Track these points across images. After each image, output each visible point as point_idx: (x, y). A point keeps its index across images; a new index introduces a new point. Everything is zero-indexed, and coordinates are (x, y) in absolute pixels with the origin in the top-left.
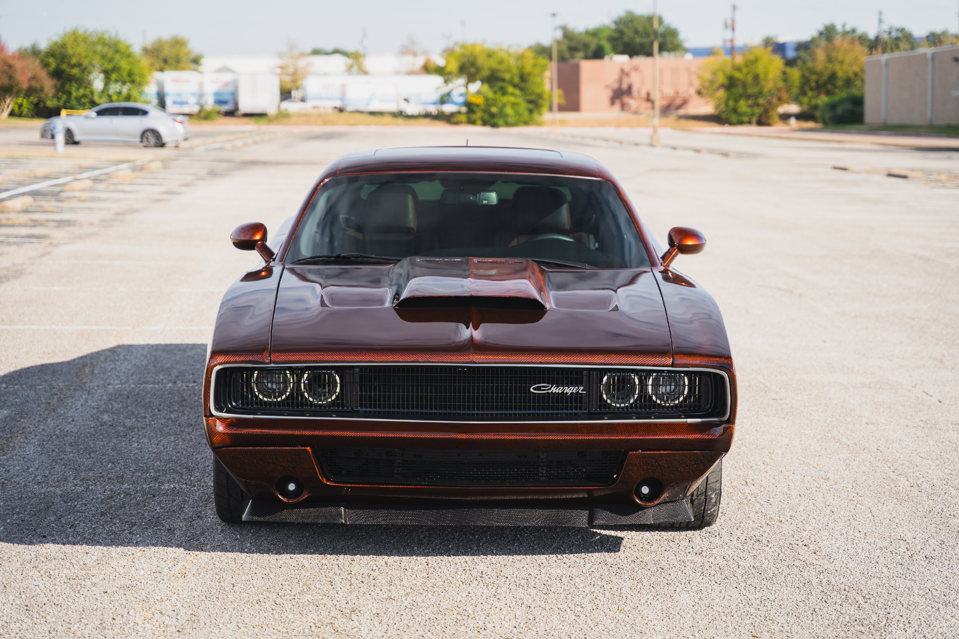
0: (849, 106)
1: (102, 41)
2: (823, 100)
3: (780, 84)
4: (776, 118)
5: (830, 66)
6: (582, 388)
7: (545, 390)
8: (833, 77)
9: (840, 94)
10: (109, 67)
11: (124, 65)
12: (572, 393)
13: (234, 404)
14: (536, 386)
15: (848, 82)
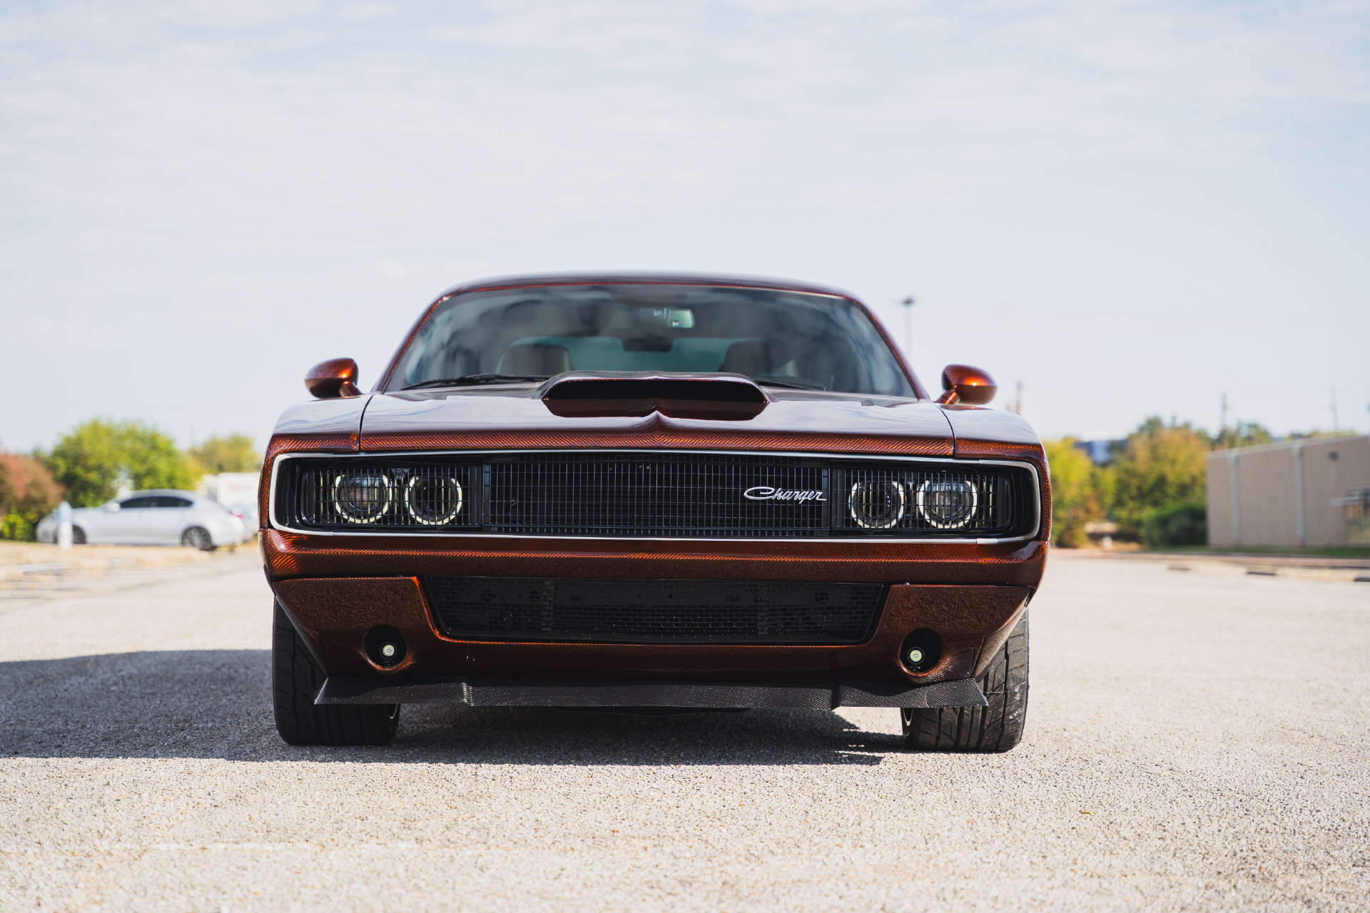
0: (1186, 522)
1: (132, 434)
2: (1148, 513)
3: (1088, 491)
4: (1084, 539)
5: (1158, 467)
6: (820, 493)
7: (765, 496)
8: (1161, 482)
9: (1171, 506)
10: (140, 469)
11: (163, 466)
12: (806, 501)
13: (304, 518)
14: (752, 489)
15: (1184, 489)
